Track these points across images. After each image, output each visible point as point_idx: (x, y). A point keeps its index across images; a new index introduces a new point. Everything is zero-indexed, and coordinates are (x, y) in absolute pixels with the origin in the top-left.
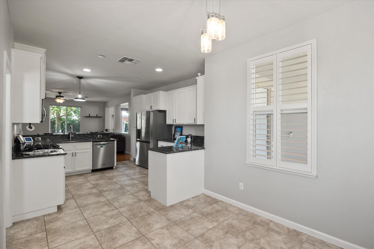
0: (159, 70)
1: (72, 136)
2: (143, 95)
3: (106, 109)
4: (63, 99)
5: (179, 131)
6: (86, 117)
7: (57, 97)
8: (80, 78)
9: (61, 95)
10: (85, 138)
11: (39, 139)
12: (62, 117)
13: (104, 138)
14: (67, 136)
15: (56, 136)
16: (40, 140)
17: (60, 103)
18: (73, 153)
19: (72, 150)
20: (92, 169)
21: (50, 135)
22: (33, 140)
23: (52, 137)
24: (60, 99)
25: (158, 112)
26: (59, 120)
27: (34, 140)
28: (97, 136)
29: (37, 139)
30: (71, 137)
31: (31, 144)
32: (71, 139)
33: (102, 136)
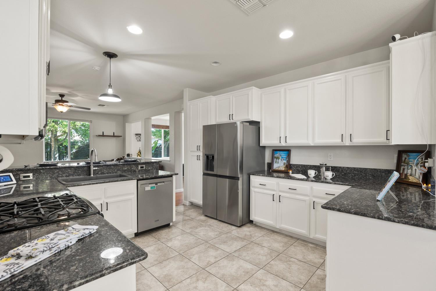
0: (286, 34)
1: (94, 168)
2: (211, 96)
3: (127, 124)
4: (67, 106)
5: (282, 158)
6: (99, 136)
7: (57, 101)
8: (111, 55)
9: (64, 99)
10: (118, 171)
11: (29, 176)
12: (59, 138)
13: (150, 170)
14: (86, 169)
15: (64, 169)
16: (31, 178)
17: (62, 112)
18: (102, 204)
19: (100, 199)
20: (136, 232)
21: (52, 167)
22: (16, 179)
23: (56, 171)
24: (62, 105)
25: (248, 124)
26: (56, 142)
27: (18, 180)
28: (138, 167)
29: (24, 177)
30: (94, 170)
31: (12, 188)
32: (93, 175)
33: (145, 166)
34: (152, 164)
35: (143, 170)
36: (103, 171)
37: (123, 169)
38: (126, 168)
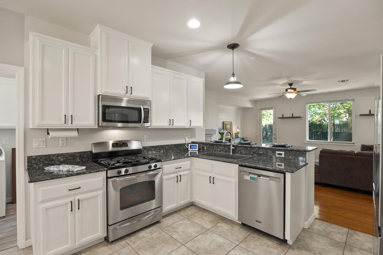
1: (233, 148)
8: (233, 46)
11: (204, 148)
13: (290, 159)
17: (291, 99)
28: (275, 153)
32: (233, 153)
33: (285, 154)
34: (294, 152)
35: (282, 157)
36: (241, 151)
37: (259, 153)
38: (262, 152)
